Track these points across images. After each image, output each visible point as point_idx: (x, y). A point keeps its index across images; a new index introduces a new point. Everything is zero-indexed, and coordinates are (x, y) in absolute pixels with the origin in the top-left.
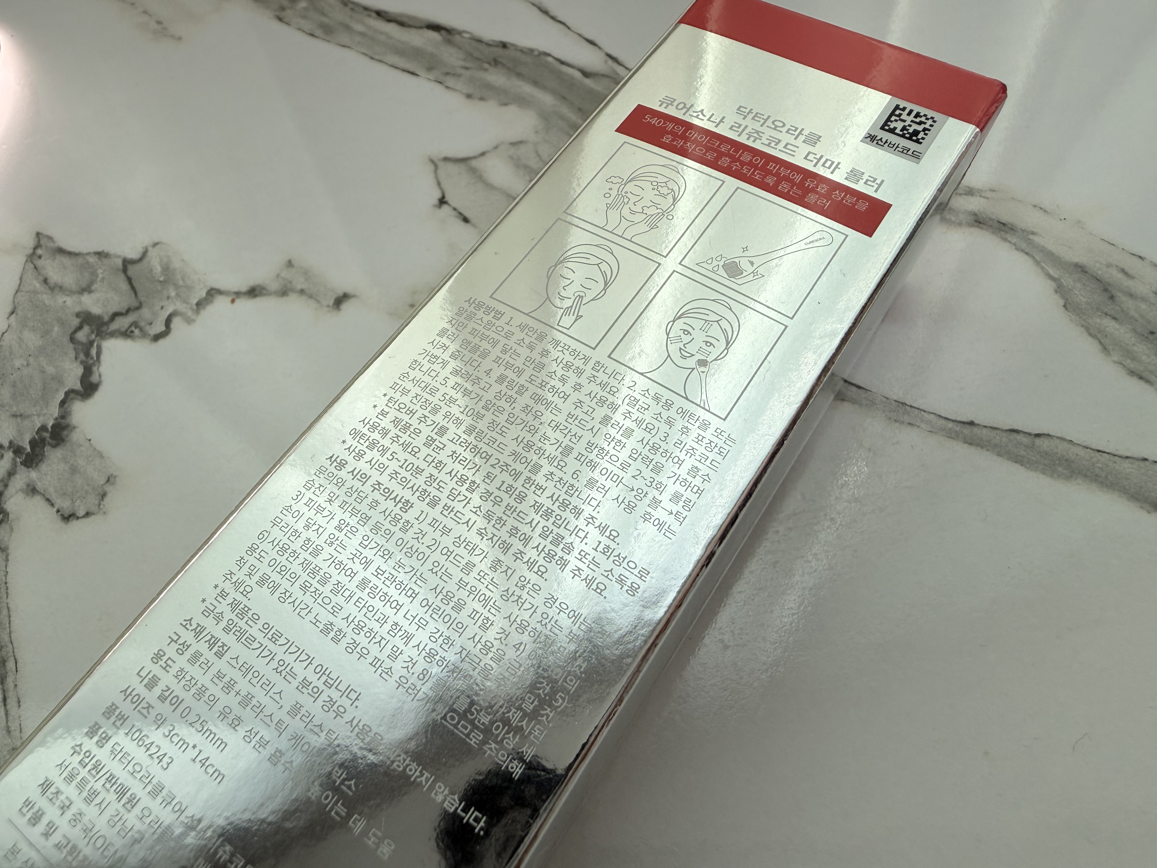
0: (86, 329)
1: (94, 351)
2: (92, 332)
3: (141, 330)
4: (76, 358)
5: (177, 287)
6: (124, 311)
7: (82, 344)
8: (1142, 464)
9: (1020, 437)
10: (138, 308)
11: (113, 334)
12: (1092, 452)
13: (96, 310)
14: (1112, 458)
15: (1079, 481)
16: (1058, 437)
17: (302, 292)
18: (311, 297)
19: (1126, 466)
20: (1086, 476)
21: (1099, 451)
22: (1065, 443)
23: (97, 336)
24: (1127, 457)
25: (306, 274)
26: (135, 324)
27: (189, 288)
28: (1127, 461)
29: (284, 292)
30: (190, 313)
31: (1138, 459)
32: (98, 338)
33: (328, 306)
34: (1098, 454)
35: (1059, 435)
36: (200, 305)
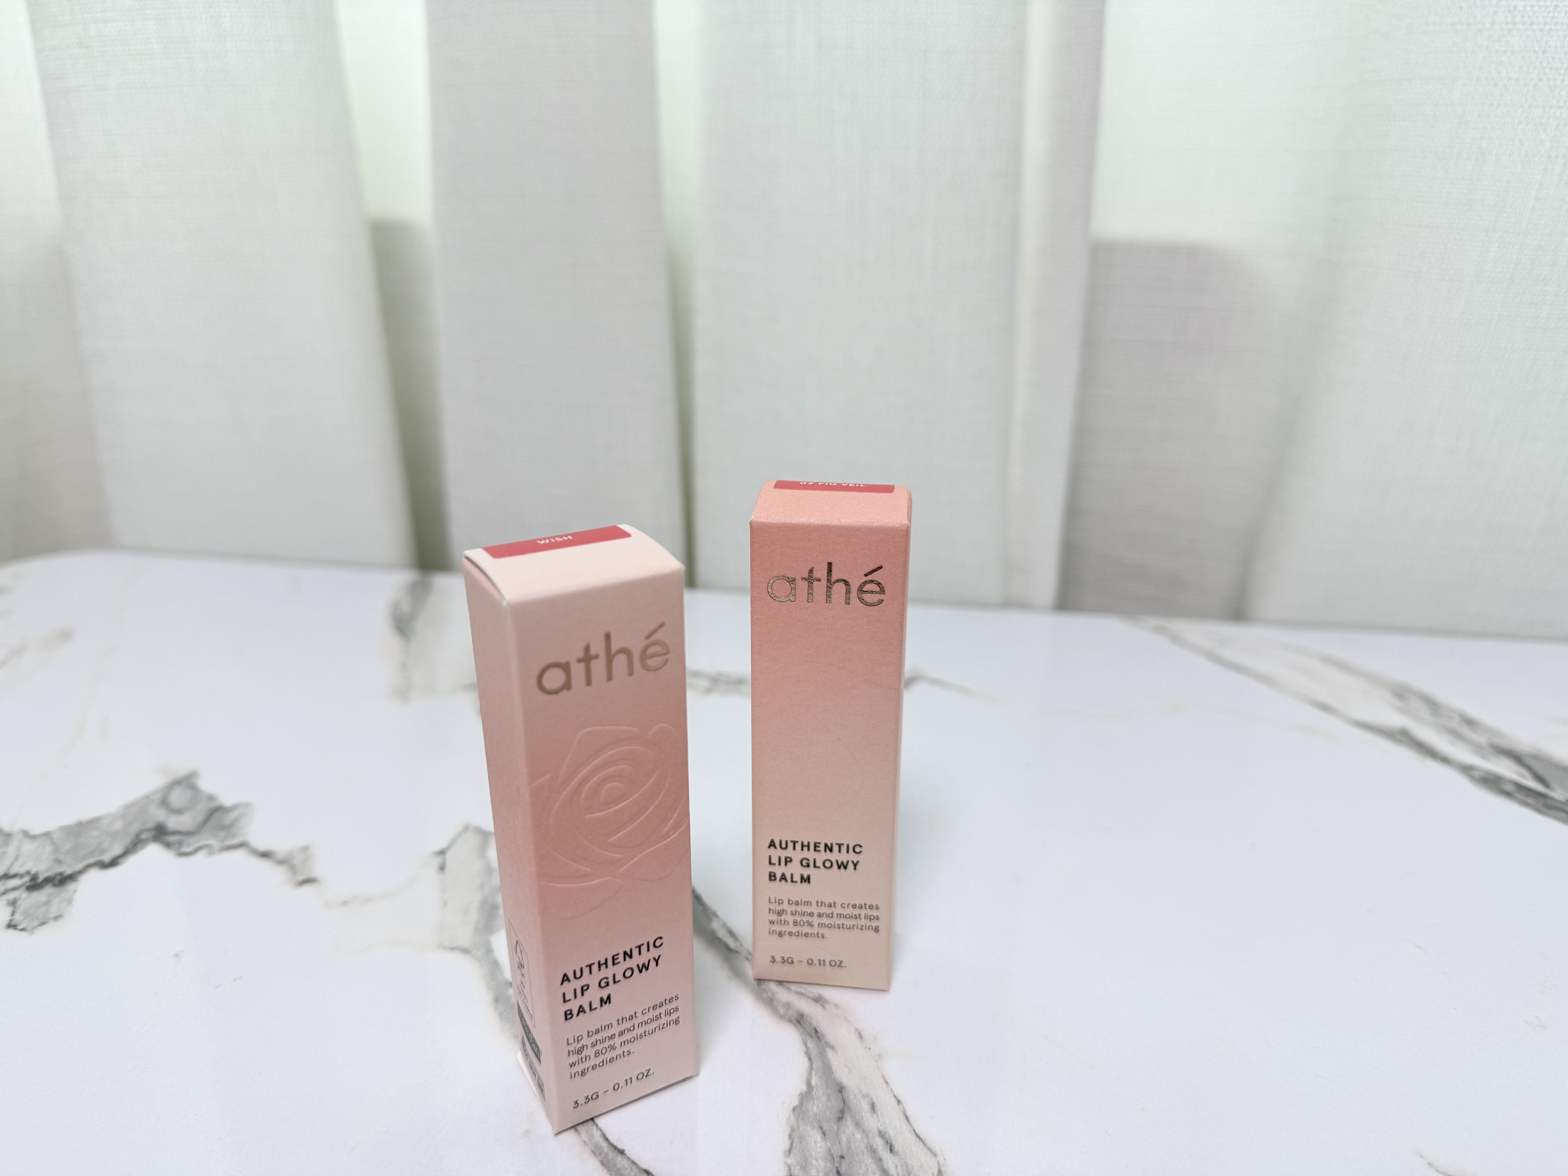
0: (152, 833)
3: (180, 846)
5: (228, 833)
10: (192, 834)
13: (169, 825)
18: (295, 872)
27: (235, 836)
30: (216, 850)
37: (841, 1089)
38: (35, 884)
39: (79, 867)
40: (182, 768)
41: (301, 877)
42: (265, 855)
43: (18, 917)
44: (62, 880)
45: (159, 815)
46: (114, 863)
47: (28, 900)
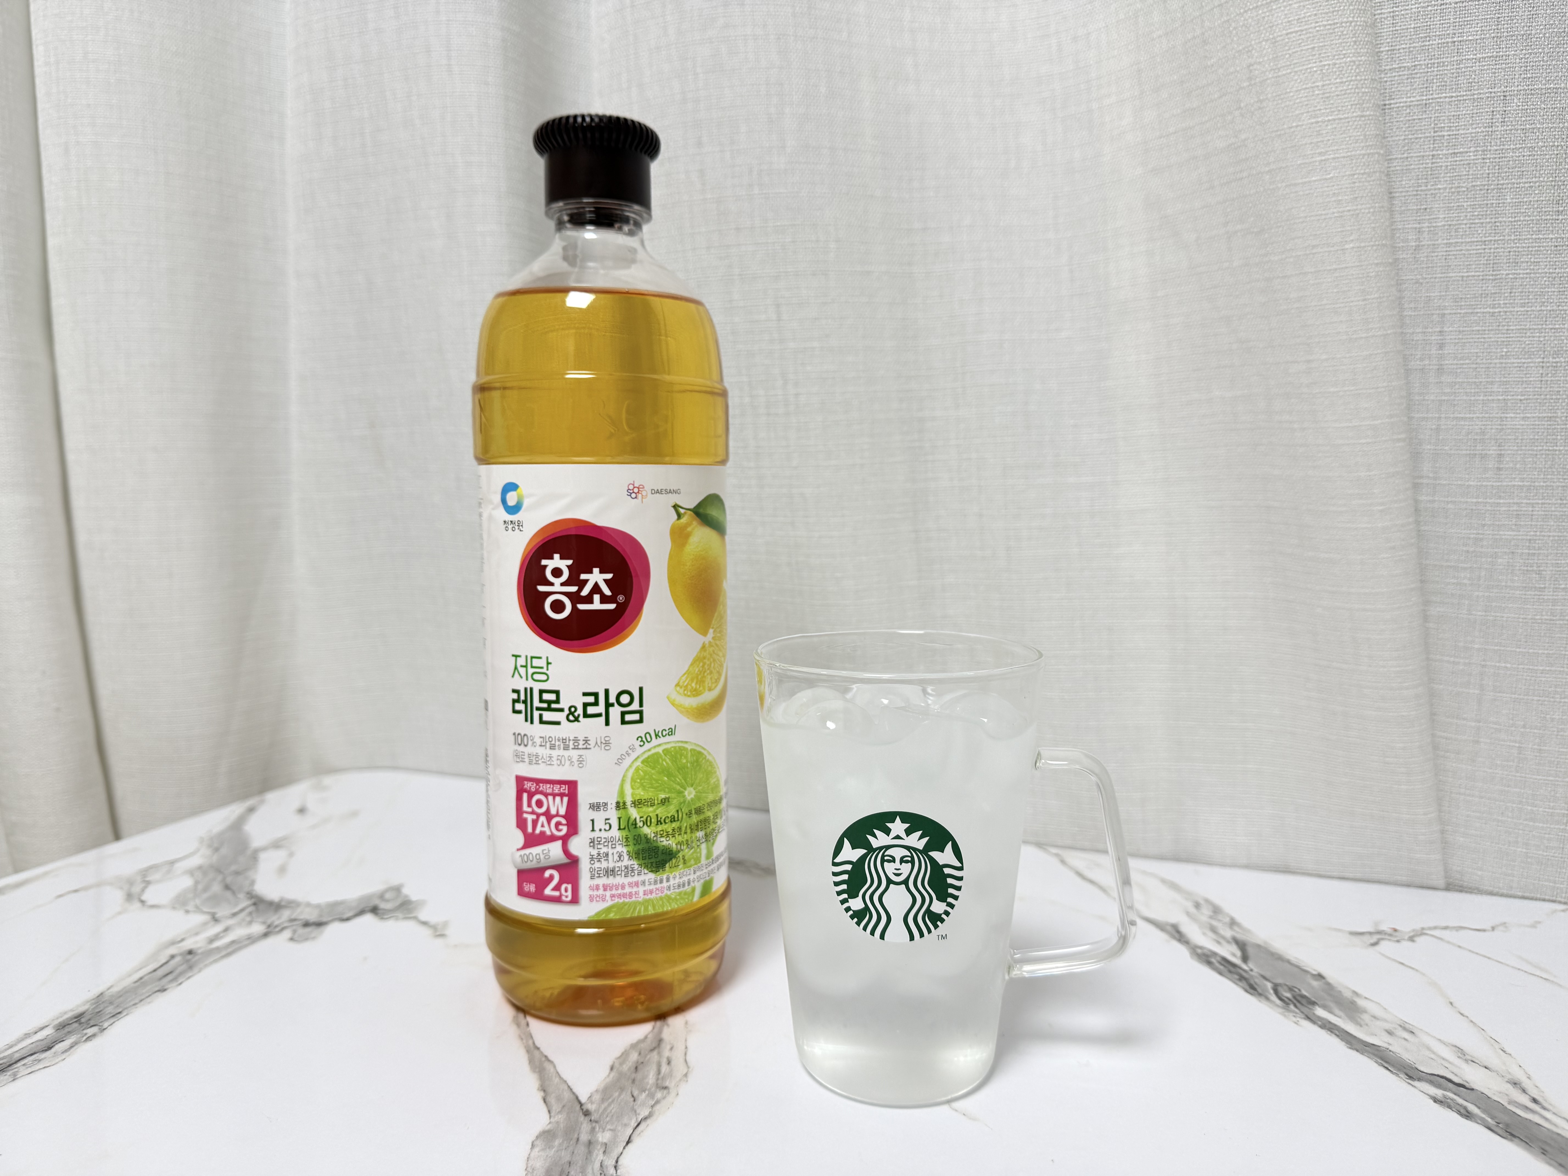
37: (660, 1041)
38: (306, 924)
39: (330, 919)
40: (395, 882)
41: (438, 933)
42: (425, 923)
43: (296, 936)
44: (320, 924)
45: (376, 902)
46: (348, 919)
47: (301, 931)
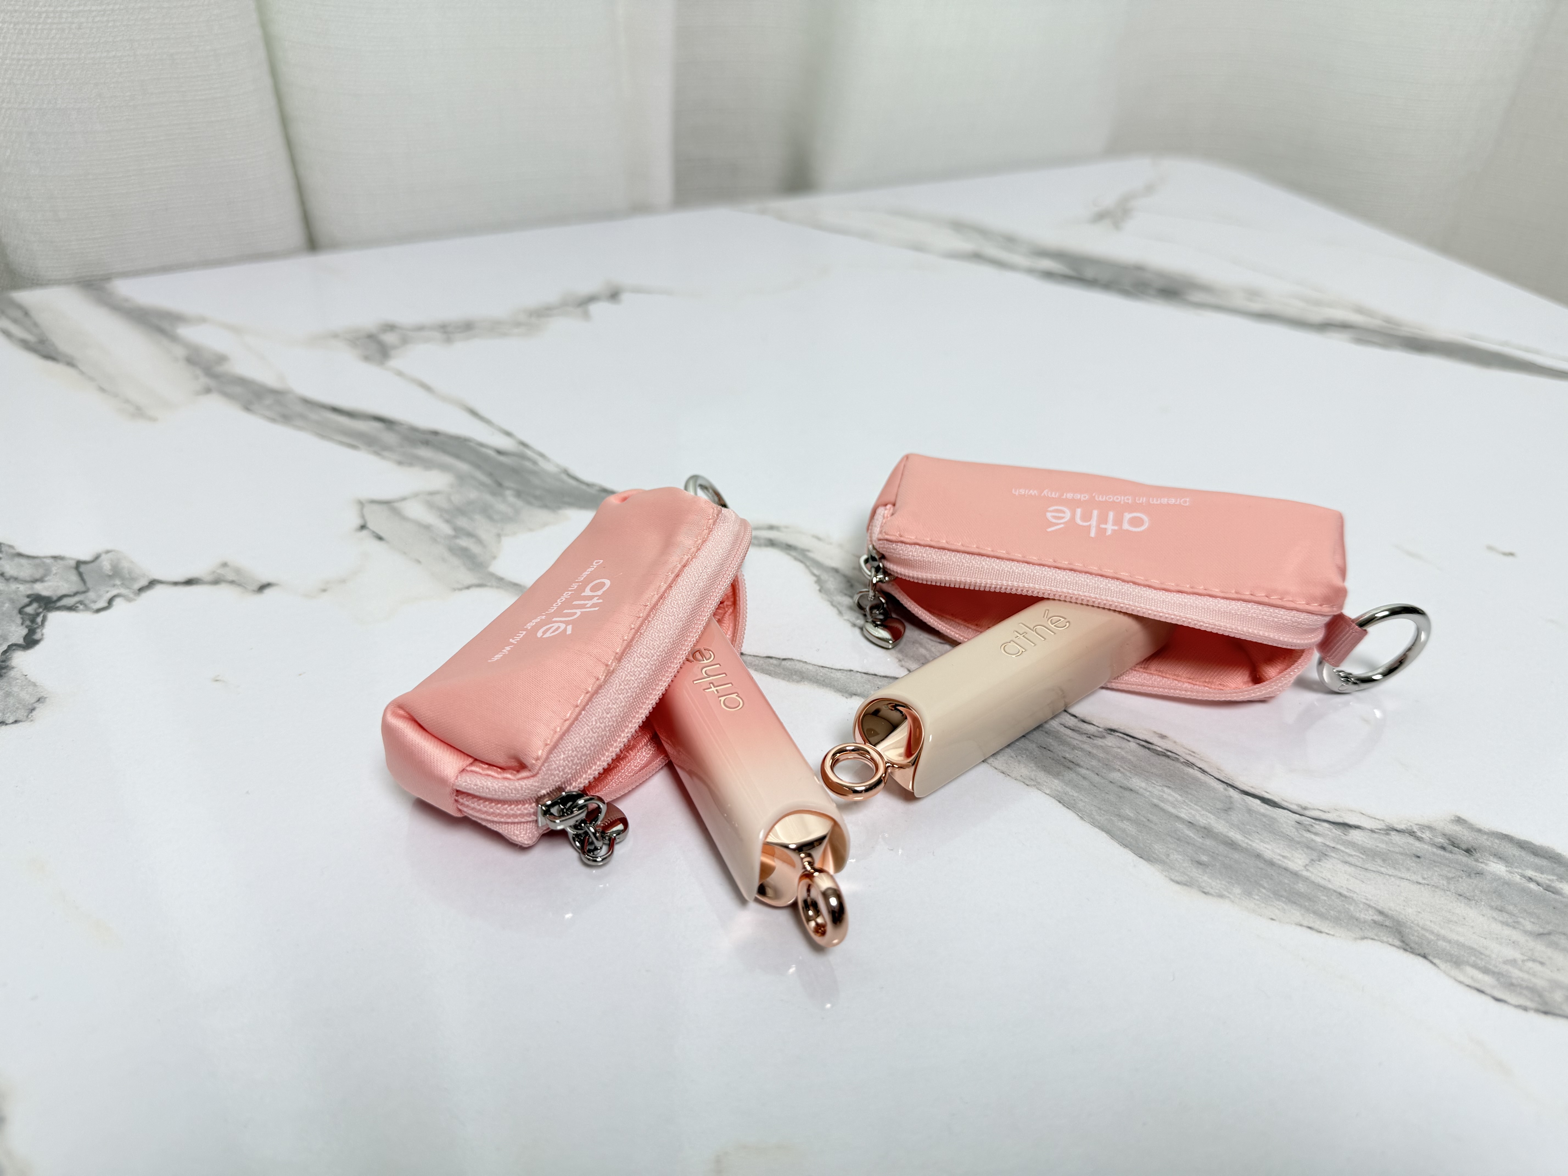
0: (35, 605)
1: (39, 620)
2: (40, 607)
3: (85, 605)
4: (22, 624)
5: (123, 579)
6: (72, 594)
7: (29, 614)
8: (849, 673)
9: (771, 661)
10: (84, 592)
11: (59, 609)
12: (818, 667)
13: (45, 593)
14: (830, 670)
15: (806, 683)
16: (798, 660)
17: (232, 582)
18: (239, 585)
19: (839, 674)
20: (811, 680)
21: (822, 667)
22: (802, 663)
23: (44, 610)
24: (840, 670)
25: (238, 571)
26: (81, 602)
27: (133, 579)
28: (840, 671)
29: (216, 582)
30: (131, 596)
31: (846, 671)
32: (45, 611)
33: (254, 591)
34: (821, 669)
35: (798, 659)
36: (141, 590)
41: (250, 586)
42: (190, 582)
46: (32, 641)
